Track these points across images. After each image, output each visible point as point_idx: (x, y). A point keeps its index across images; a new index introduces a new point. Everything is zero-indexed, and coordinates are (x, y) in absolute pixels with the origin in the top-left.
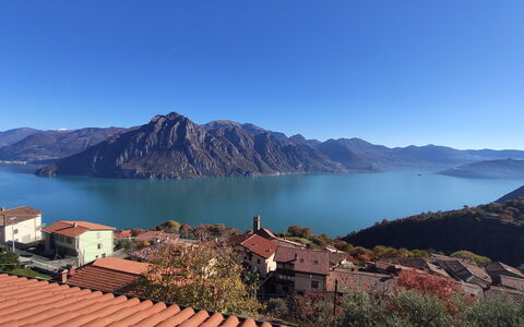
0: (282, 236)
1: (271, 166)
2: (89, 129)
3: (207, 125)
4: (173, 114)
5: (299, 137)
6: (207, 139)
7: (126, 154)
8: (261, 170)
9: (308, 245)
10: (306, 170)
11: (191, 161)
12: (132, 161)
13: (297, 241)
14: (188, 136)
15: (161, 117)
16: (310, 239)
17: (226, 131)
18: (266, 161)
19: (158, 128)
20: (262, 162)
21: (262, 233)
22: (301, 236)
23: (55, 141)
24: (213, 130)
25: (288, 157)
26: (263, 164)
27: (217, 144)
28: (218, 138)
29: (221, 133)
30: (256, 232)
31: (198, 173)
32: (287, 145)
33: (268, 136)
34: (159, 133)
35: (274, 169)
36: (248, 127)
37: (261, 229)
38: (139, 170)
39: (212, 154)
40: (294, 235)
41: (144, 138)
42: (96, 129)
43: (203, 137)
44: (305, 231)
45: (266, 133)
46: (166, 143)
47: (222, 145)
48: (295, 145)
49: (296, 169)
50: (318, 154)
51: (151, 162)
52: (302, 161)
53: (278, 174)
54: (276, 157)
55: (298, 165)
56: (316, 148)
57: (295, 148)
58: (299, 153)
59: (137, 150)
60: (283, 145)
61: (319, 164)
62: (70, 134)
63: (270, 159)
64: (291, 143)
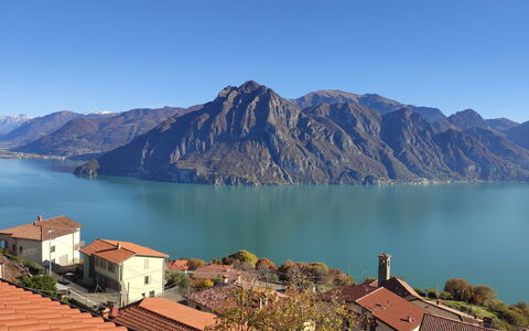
0: (432, 296)
1: (412, 168)
2: (137, 111)
3: (302, 99)
4: (250, 84)
5: (469, 115)
6: (302, 123)
7: (184, 148)
8: (392, 175)
9: (487, 321)
10: (484, 175)
11: (275, 158)
12: (192, 158)
13: (463, 309)
14: (272, 119)
15: (235, 88)
16: (491, 309)
17: (333, 108)
18: (403, 158)
19: (228, 105)
20: (395, 160)
21: (394, 286)
22: (472, 301)
23: (97, 128)
24: (311, 107)
25: (445, 150)
26: (399, 165)
27: (318, 130)
28: (319, 120)
29: (324, 111)
30: (383, 282)
31: (286, 177)
32: (444, 129)
33: (408, 116)
34: (229, 116)
35: (418, 173)
36: (371, 100)
37: (393, 280)
38: (201, 170)
39: (310, 147)
40: (457, 297)
41: (208, 123)
42: (146, 111)
43: (294, 119)
44: (478, 291)
45: (403, 110)
46: (238, 130)
47: (326, 132)
48: (460, 130)
49: (463, 174)
50: (509, 147)
51: (217, 159)
52: (474, 159)
53: (426, 182)
54: (422, 153)
55: (466, 166)
56: (505, 136)
57: (460, 135)
58: (468, 144)
59: (198, 141)
60: (435, 131)
61: (511, 165)
62: (113, 118)
63: (410, 155)
64: (452, 127)
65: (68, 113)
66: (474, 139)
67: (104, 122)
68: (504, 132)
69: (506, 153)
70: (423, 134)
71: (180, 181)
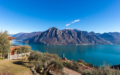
1: (82, 42)
2: (34, 32)
3: (63, 30)
4: (54, 27)
5: (93, 32)
6: (63, 34)
8: (79, 43)
10: (95, 43)
11: (58, 40)
12: (43, 40)
14: (57, 33)
15: (51, 28)
17: (68, 31)
18: (81, 40)
19: (50, 31)
20: (79, 40)
23: (27, 35)
25: (88, 39)
26: (80, 41)
28: (66, 34)
29: (67, 32)
31: (60, 44)
32: (88, 35)
33: (82, 32)
34: (50, 33)
35: (84, 43)
36: (75, 30)
38: (45, 43)
39: (64, 38)
41: (46, 34)
42: (36, 32)
43: (61, 33)
46: (51, 35)
47: (67, 36)
48: (91, 35)
49: (92, 43)
50: (100, 38)
51: (47, 40)
52: (94, 40)
53: (85, 44)
54: (84, 39)
55: (92, 41)
56: (99, 36)
57: (91, 36)
58: (92, 38)
59: (44, 37)
60: (86, 35)
61: (100, 41)
62: (30, 33)
63: (82, 40)
64: (90, 35)
65: (23, 33)
66: (93, 37)
67: (28, 34)
68: (98, 35)
69: (99, 39)
70: (84, 36)
71: (41, 44)
